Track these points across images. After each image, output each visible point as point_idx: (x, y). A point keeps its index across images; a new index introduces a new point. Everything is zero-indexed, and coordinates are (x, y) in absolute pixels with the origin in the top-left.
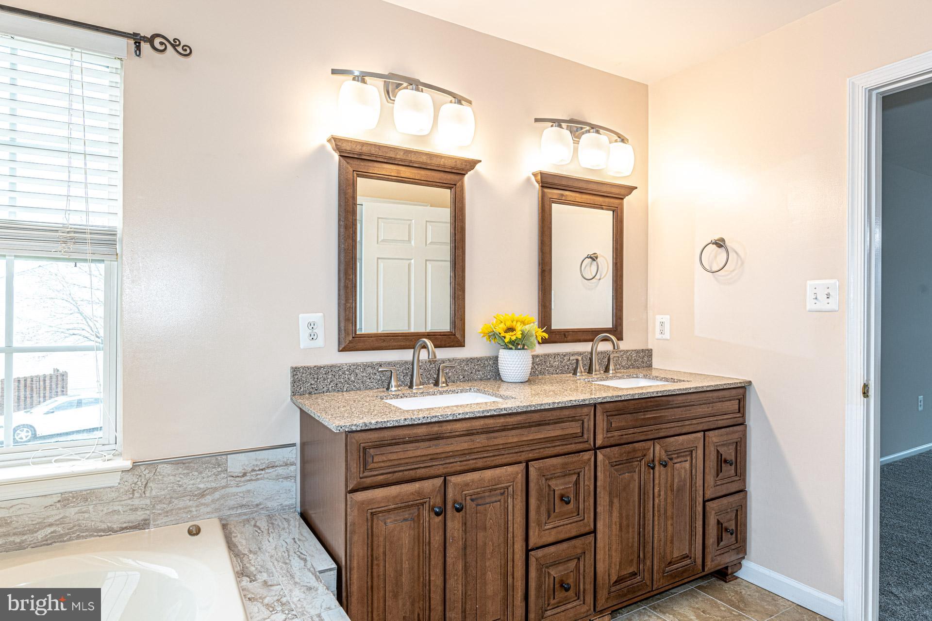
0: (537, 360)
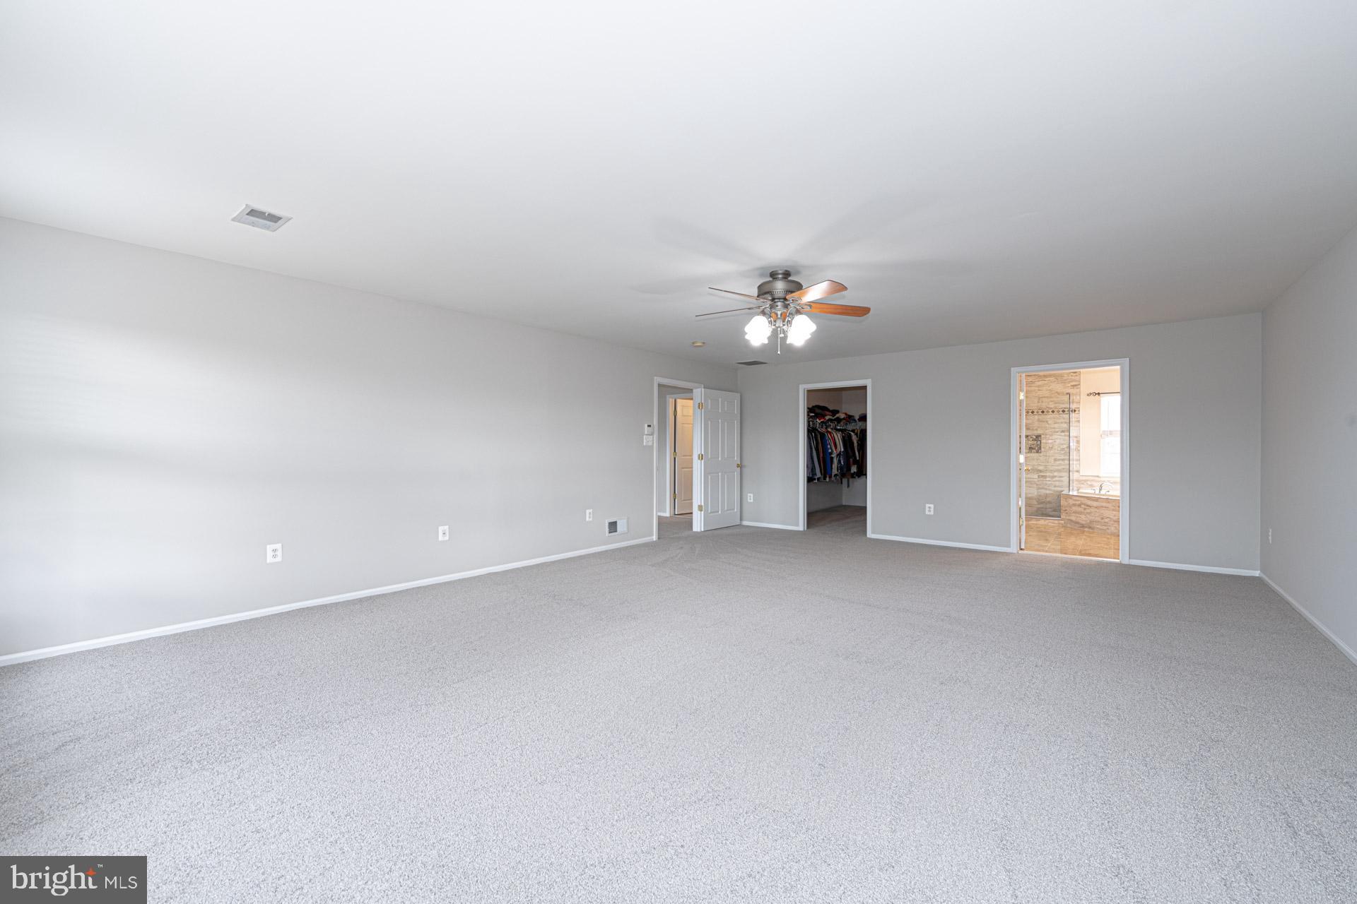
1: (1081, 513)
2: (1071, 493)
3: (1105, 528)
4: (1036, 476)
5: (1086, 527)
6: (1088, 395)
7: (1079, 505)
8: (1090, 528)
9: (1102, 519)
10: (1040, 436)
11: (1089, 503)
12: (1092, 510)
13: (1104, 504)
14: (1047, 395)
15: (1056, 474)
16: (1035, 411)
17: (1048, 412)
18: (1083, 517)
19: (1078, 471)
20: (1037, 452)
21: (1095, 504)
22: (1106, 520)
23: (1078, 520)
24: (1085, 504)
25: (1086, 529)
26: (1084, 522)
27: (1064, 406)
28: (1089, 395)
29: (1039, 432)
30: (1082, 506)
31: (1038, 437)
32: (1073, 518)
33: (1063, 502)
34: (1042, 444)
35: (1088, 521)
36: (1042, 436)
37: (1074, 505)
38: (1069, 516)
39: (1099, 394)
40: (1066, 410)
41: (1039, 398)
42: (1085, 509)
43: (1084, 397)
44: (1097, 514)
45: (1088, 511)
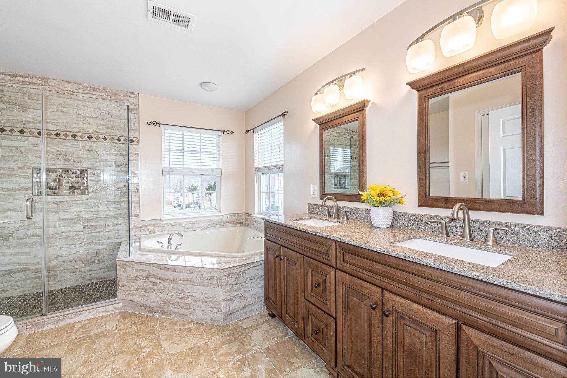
0: (414, 218)
1: (148, 290)
2: (132, 258)
3: (186, 312)
4: (82, 228)
5: (157, 312)
6: (148, 123)
7: (146, 278)
8: (163, 312)
9: (183, 298)
10: (87, 171)
11: (161, 273)
12: (167, 284)
13: (185, 276)
14: (94, 115)
15: (109, 222)
16: (79, 135)
17: (97, 138)
18: (152, 295)
19: (137, 216)
20: (83, 193)
21: (170, 275)
22: (189, 300)
23: (145, 301)
24: (154, 276)
25: (158, 315)
26: (153, 305)
27: (119, 133)
28: (150, 123)
29: (85, 165)
30: (151, 279)
31: (83, 172)
32: (137, 299)
33: (120, 274)
34: (89, 182)
35: (161, 303)
36: (90, 171)
37: (138, 277)
38: (130, 294)
39: (160, 124)
40: (122, 138)
41: (84, 118)
42: (155, 284)
43: (143, 126)
44: (174, 291)
45: (161, 286)
